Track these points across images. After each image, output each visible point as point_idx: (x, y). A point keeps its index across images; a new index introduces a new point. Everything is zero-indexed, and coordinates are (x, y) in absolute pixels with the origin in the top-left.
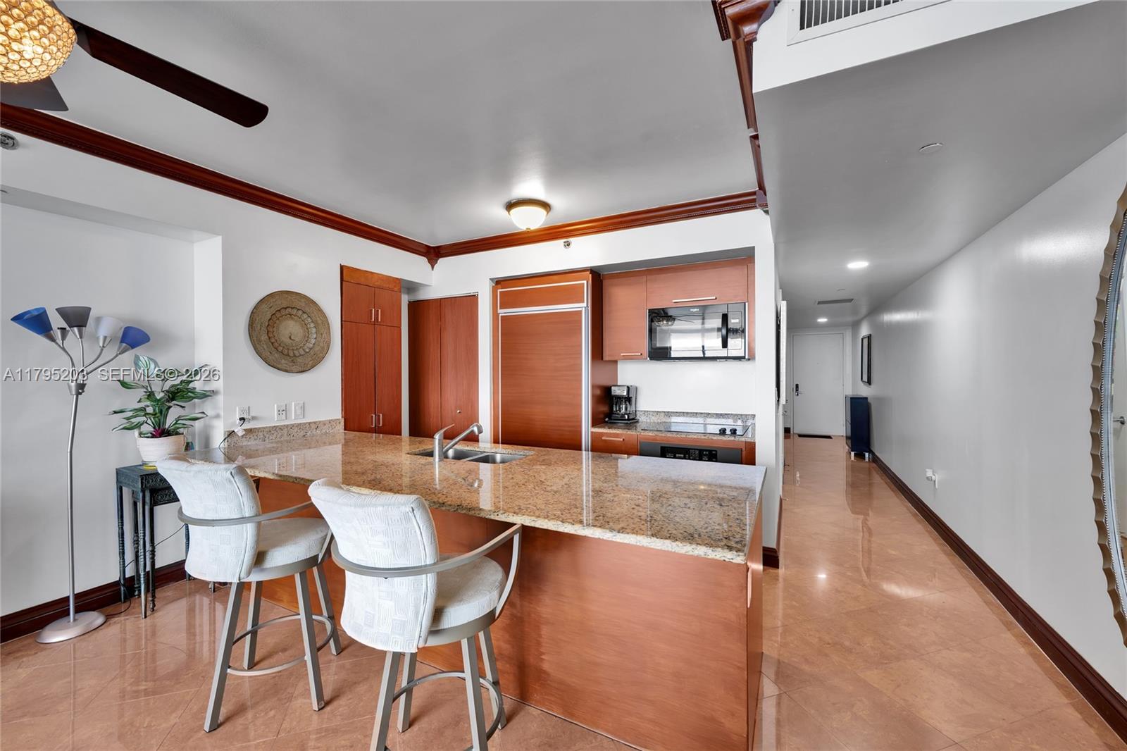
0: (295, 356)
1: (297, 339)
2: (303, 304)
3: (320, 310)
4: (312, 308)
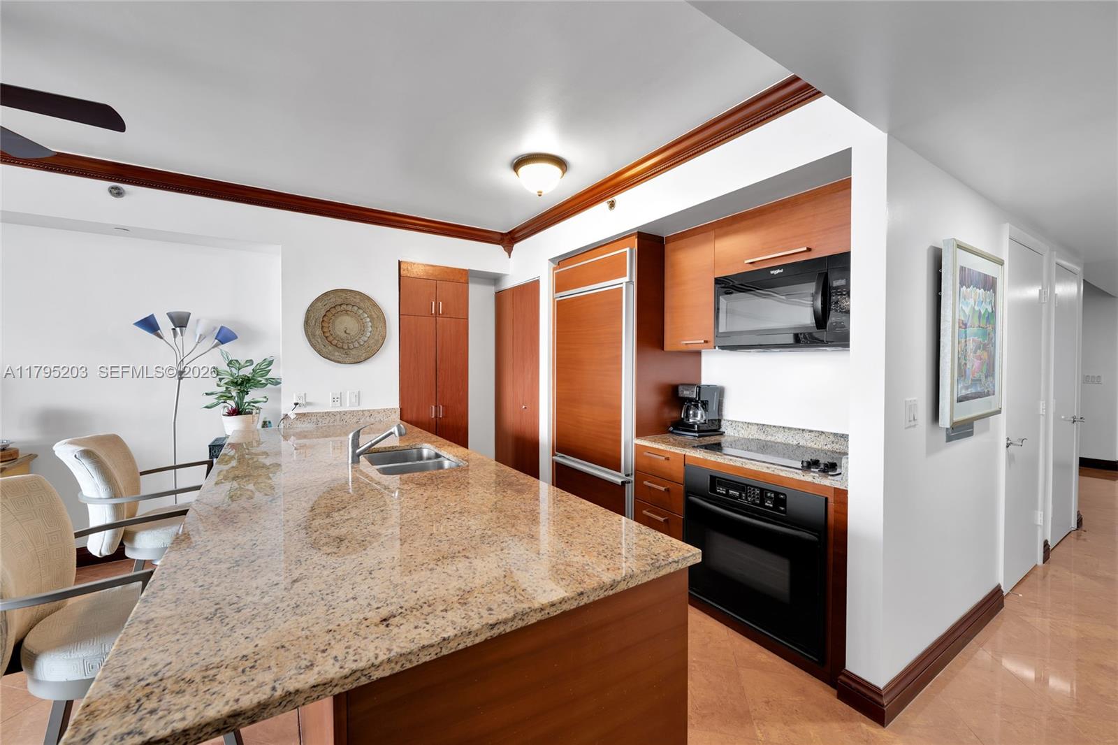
0: (349, 348)
1: (352, 333)
2: (359, 301)
3: (375, 305)
4: (368, 304)
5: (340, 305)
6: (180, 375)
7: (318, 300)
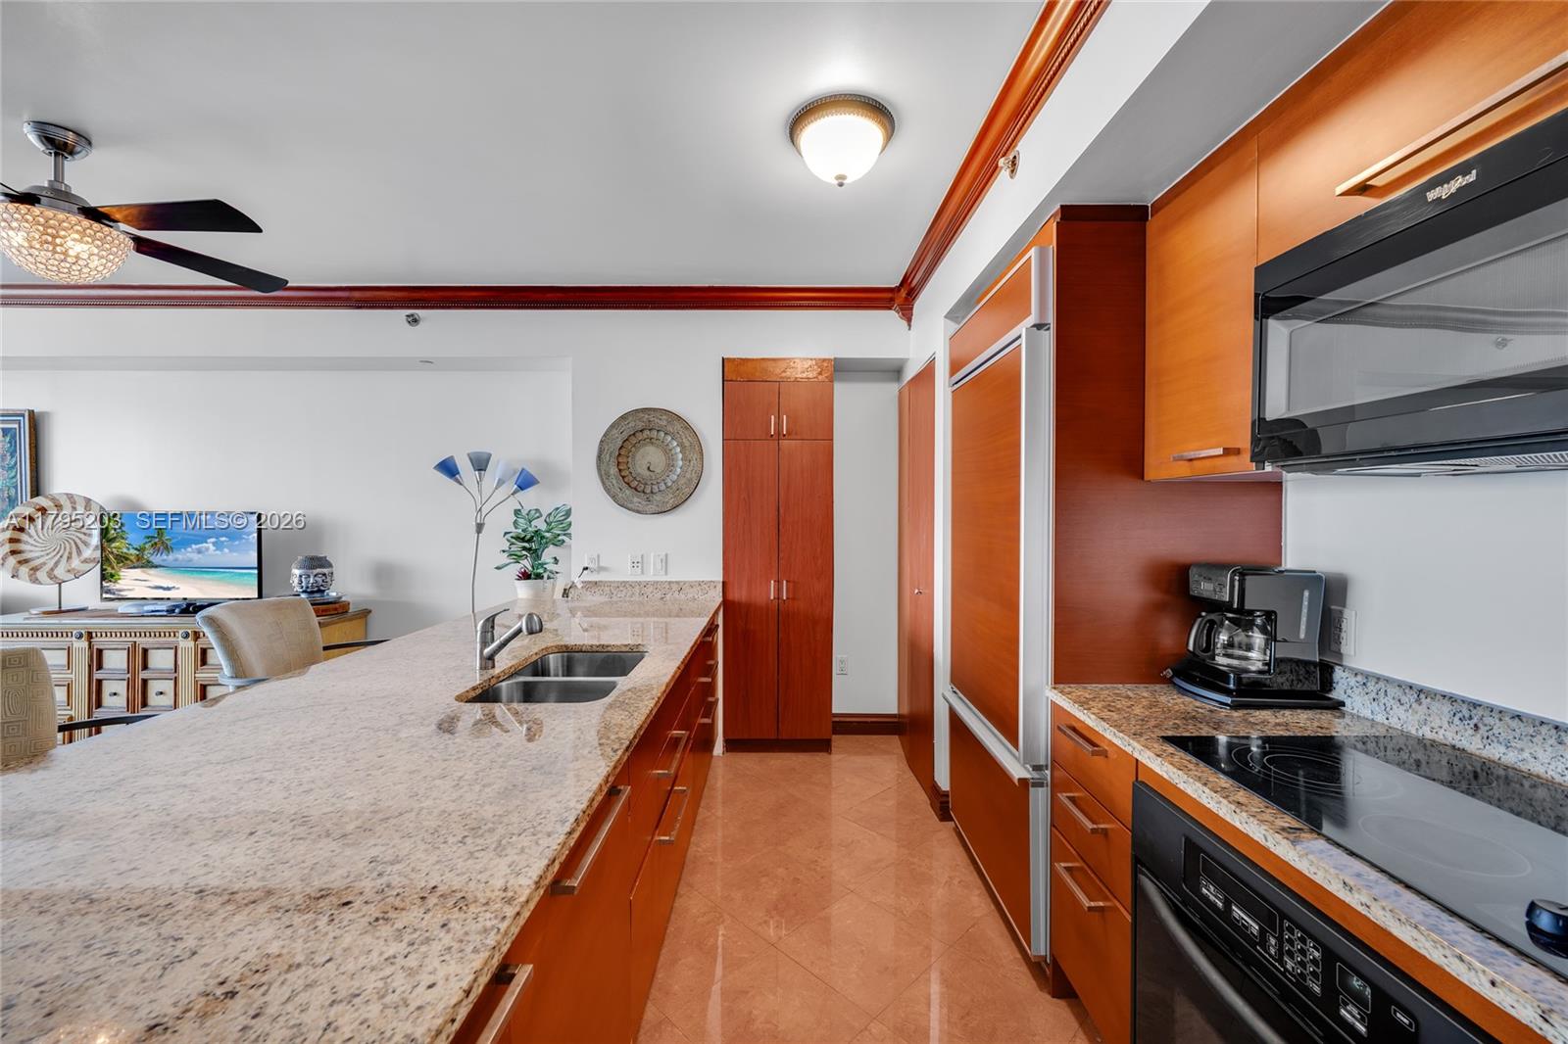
0: (652, 492)
1: (658, 470)
2: (665, 423)
3: (688, 427)
4: (678, 426)
5: (642, 431)
6: (480, 527)
7: (612, 426)
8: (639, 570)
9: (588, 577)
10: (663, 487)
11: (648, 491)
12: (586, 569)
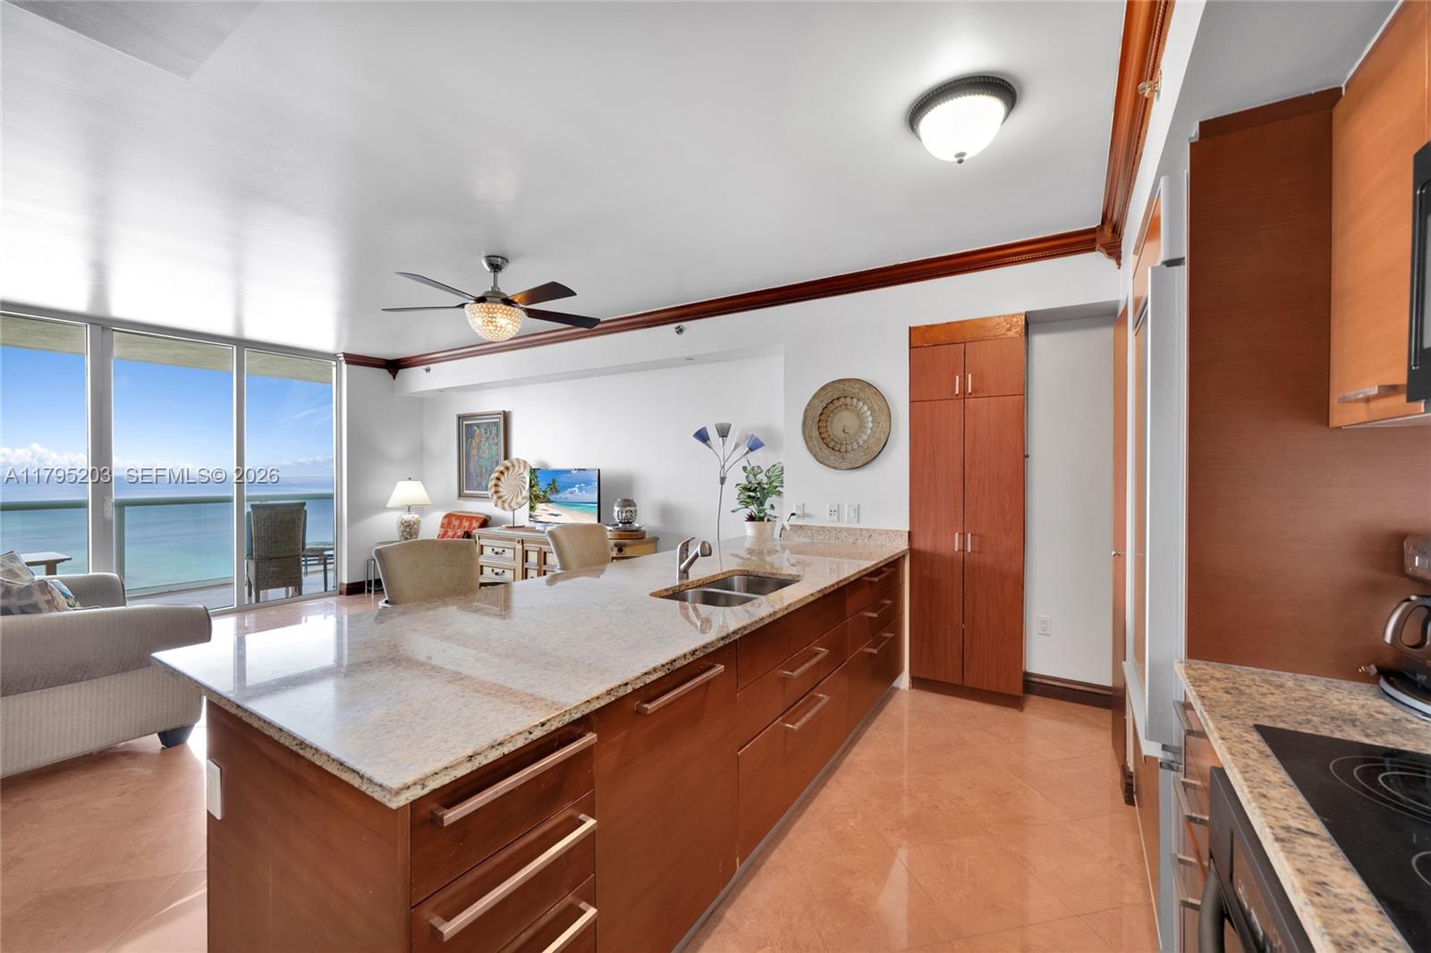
0: (846, 451)
1: (851, 432)
2: (857, 391)
3: (877, 392)
4: (868, 392)
5: (838, 399)
6: (723, 480)
7: (814, 397)
8: (836, 517)
9: (794, 521)
10: (855, 446)
11: (843, 450)
12: (793, 514)
